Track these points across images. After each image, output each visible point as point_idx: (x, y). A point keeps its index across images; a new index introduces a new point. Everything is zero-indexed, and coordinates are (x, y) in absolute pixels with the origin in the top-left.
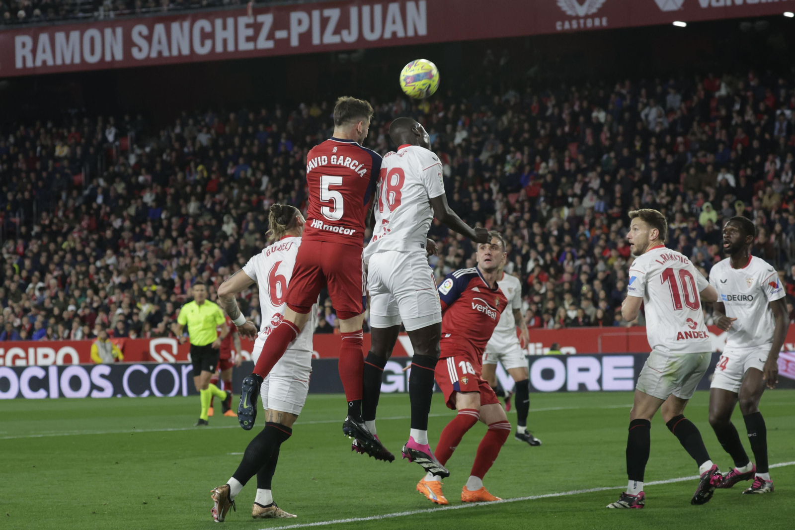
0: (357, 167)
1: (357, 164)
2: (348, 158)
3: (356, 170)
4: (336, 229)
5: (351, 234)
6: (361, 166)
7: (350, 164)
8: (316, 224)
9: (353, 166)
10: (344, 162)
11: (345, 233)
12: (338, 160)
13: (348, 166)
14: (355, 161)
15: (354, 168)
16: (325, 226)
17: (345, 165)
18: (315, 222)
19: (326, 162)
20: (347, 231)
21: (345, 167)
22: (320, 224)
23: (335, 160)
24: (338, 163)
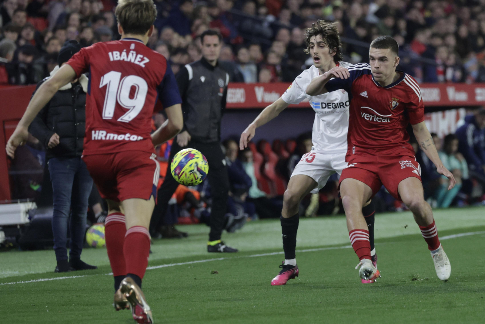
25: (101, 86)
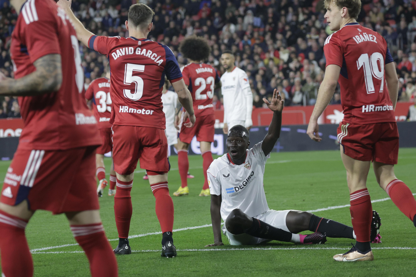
0: (156, 58)
1: (156, 56)
2: (149, 51)
3: (155, 61)
4: (139, 112)
5: (151, 114)
6: (159, 58)
7: (151, 56)
8: (123, 109)
9: (153, 58)
10: (146, 53)
11: (146, 113)
12: (141, 51)
13: (149, 57)
14: (154, 54)
15: (154, 59)
16: (130, 109)
17: (147, 56)
18: (122, 108)
19: (133, 52)
20: (148, 112)
21: (147, 58)
22: (126, 108)
23: (140, 52)
24: (142, 54)
25: (359, 69)
